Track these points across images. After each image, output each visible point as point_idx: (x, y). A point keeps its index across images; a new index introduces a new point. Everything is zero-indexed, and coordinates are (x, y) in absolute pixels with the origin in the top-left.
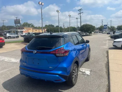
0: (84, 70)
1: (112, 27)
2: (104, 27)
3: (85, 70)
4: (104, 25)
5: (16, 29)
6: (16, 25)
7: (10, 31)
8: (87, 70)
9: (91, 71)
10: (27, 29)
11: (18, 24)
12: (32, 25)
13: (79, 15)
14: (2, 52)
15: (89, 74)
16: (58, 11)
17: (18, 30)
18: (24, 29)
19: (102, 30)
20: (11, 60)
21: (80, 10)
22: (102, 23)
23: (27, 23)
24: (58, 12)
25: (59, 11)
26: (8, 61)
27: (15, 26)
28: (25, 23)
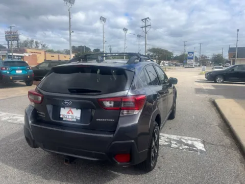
1: (202, 57)
2: (189, 56)
4: (189, 53)
5: (9, 51)
6: (8, 42)
9: (204, 143)
10: (32, 52)
11: (13, 41)
12: (43, 44)
17: (14, 54)
18: (27, 53)
19: (184, 62)
22: (185, 48)
24: (103, 20)
26: (10, 121)
27: (7, 46)
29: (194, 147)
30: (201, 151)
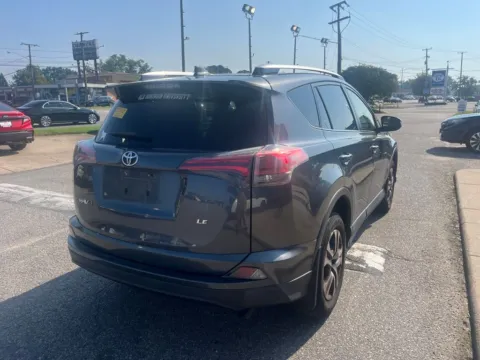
0: (358, 249)
1: (463, 80)
2: (434, 79)
3: (363, 250)
4: (434, 72)
5: (81, 80)
6: (78, 64)
7: (55, 89)
8: (370, 251)
9: (387, 255)
11: (87, 59)
12: (142, 64)
13: (335, 26)
14: (20, 170)
15: (381, 268)
16: (247, 8)
17: (89, 85)
19: (425, 92)
20: (57, 202)
21: (339, 5)
22: (426, 63)
23: (123, 57)
24: (249, 12)
25: (251, 8)
27: (76, 70)
28: (115, 56)
29: (363, 262)
30: (374, 272)
